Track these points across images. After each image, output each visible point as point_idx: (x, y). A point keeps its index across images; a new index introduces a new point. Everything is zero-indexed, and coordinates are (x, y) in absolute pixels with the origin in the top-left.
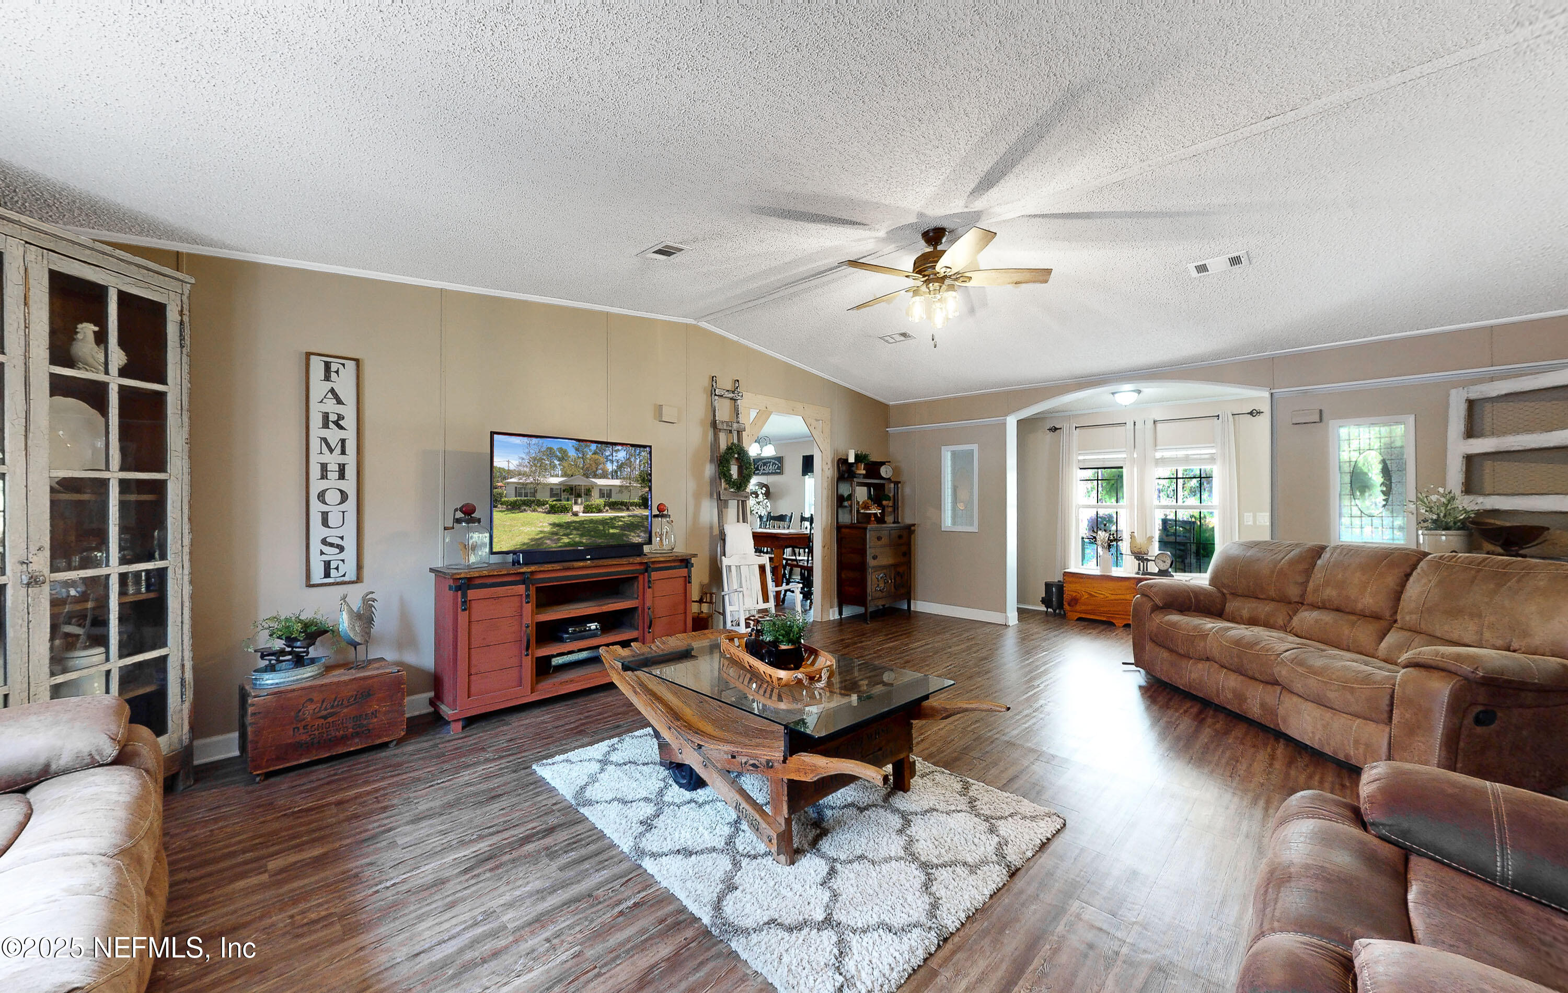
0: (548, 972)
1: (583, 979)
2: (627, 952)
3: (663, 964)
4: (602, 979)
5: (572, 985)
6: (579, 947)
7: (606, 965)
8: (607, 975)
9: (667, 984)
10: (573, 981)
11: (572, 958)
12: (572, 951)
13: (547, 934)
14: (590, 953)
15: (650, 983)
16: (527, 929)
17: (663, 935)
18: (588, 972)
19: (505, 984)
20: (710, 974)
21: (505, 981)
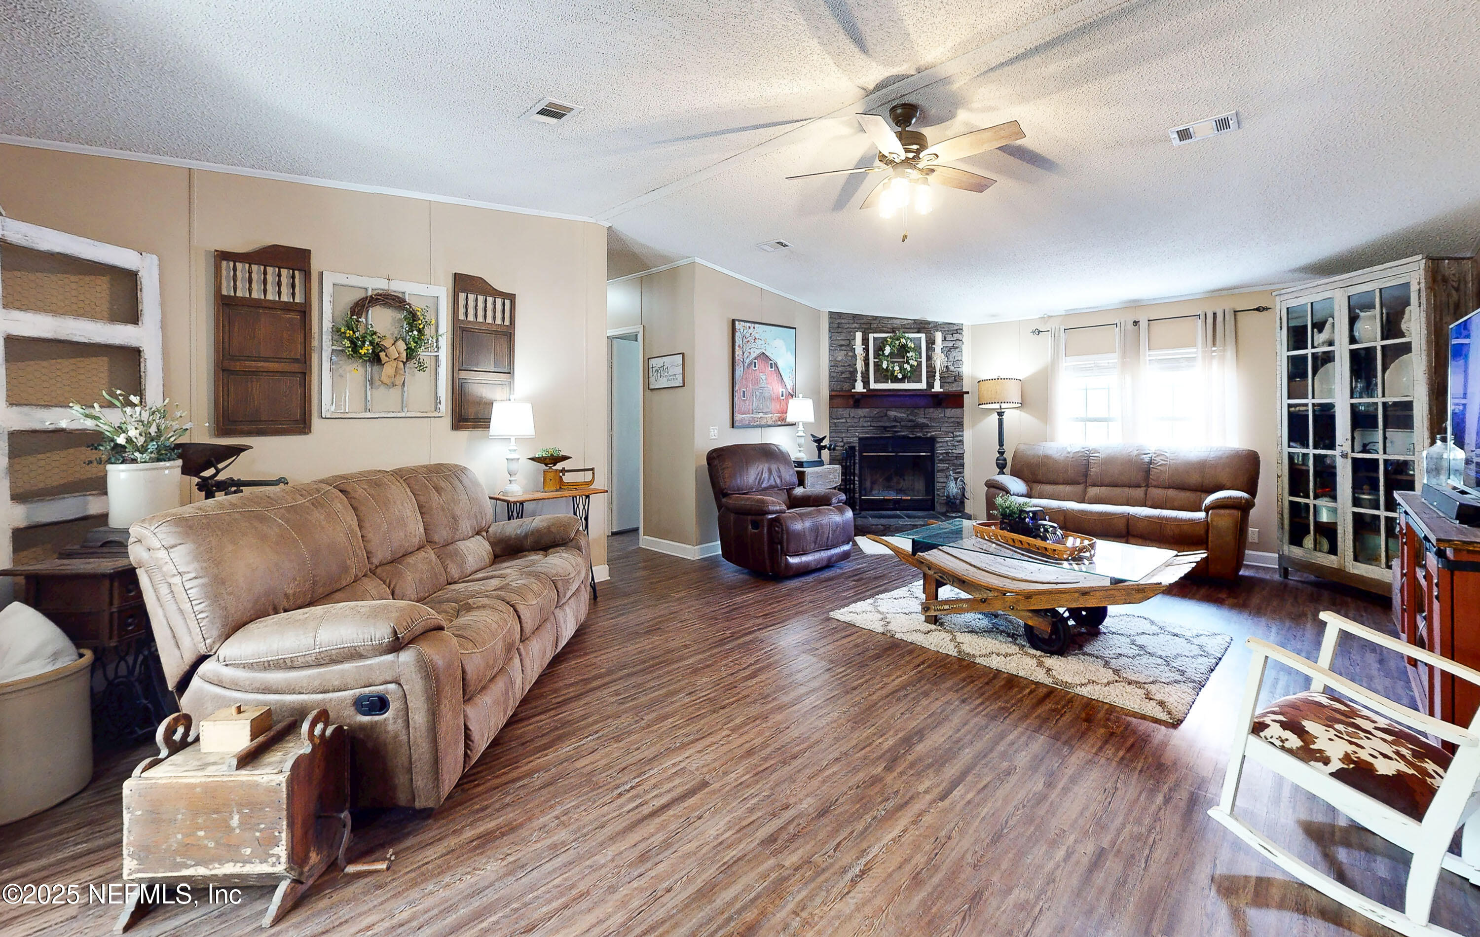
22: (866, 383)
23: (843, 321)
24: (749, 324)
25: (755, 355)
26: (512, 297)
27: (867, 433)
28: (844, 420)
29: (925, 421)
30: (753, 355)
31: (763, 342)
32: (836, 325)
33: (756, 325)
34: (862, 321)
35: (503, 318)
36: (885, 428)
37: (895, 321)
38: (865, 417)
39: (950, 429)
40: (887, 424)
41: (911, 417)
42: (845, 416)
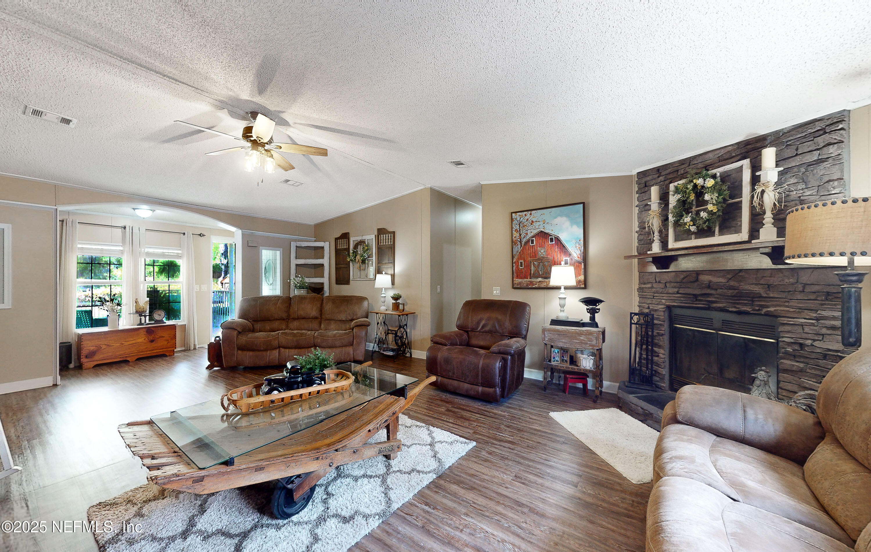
0: (480, 522)
1: (478, 507)
2: (458, 498)
3: (461, 486)
4: (476, 501)
5: (483, 510)
6: (462, 516)
7: (468, 503)
8: (473, 500)
9: (470, 482)
10: (481, 510)
11: (469, 516)
12: (465, 518)
13: (458, 533)
14: (464, 510)
15: (472, 487)
16: (457, 545)
17: (445, 490)
18: (474, 507)
19: (493, 535)
20: (461, 473)
21: (492, 536)
22: (664, 243)
23: (648, 178)
24: (525, 213)
25: (532, 234)
26: (394, 233)
27: (674, 301)
28: (649, 286)
29: (756, 289)
30: (530, 235)
31: (541, 223)
32: (643, 185)
33: (533, 212)
34: (668, 171)
35: (391, 242)
36: (695, 296)
37: (707, 156)
38: (670, 282)
39: (811, 305)
40: (697, 292)
41: (732, 283)
42: (651, 280)
